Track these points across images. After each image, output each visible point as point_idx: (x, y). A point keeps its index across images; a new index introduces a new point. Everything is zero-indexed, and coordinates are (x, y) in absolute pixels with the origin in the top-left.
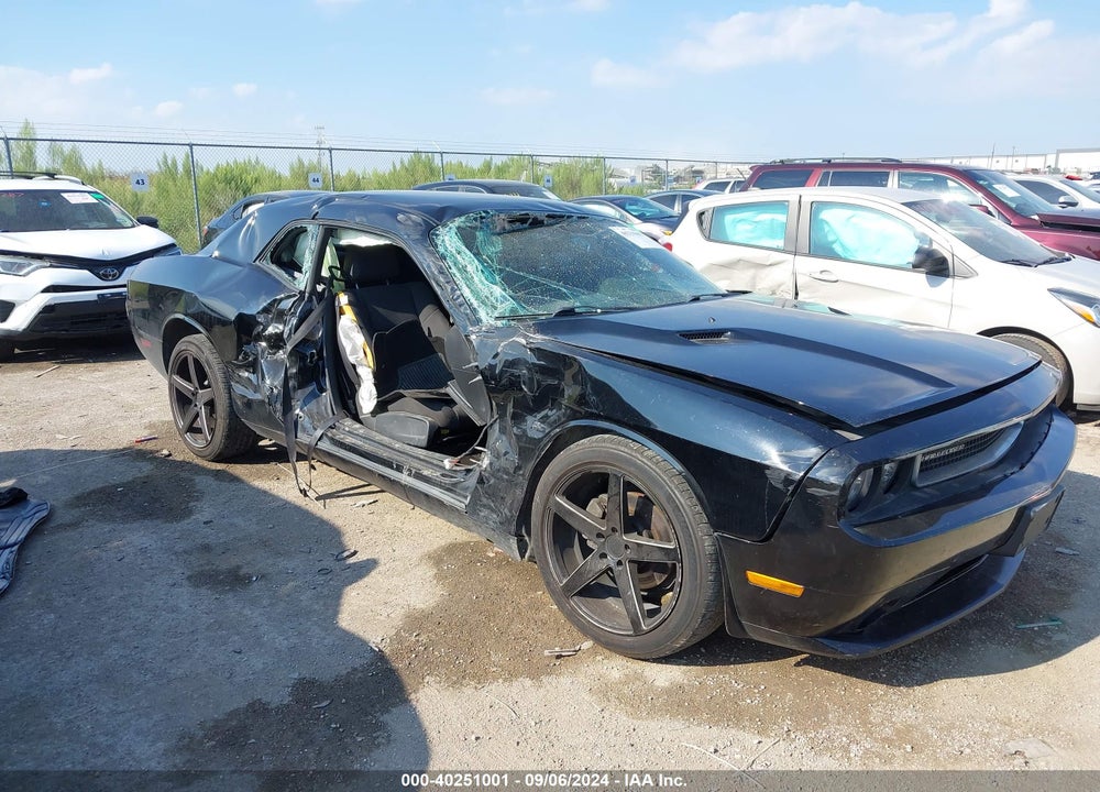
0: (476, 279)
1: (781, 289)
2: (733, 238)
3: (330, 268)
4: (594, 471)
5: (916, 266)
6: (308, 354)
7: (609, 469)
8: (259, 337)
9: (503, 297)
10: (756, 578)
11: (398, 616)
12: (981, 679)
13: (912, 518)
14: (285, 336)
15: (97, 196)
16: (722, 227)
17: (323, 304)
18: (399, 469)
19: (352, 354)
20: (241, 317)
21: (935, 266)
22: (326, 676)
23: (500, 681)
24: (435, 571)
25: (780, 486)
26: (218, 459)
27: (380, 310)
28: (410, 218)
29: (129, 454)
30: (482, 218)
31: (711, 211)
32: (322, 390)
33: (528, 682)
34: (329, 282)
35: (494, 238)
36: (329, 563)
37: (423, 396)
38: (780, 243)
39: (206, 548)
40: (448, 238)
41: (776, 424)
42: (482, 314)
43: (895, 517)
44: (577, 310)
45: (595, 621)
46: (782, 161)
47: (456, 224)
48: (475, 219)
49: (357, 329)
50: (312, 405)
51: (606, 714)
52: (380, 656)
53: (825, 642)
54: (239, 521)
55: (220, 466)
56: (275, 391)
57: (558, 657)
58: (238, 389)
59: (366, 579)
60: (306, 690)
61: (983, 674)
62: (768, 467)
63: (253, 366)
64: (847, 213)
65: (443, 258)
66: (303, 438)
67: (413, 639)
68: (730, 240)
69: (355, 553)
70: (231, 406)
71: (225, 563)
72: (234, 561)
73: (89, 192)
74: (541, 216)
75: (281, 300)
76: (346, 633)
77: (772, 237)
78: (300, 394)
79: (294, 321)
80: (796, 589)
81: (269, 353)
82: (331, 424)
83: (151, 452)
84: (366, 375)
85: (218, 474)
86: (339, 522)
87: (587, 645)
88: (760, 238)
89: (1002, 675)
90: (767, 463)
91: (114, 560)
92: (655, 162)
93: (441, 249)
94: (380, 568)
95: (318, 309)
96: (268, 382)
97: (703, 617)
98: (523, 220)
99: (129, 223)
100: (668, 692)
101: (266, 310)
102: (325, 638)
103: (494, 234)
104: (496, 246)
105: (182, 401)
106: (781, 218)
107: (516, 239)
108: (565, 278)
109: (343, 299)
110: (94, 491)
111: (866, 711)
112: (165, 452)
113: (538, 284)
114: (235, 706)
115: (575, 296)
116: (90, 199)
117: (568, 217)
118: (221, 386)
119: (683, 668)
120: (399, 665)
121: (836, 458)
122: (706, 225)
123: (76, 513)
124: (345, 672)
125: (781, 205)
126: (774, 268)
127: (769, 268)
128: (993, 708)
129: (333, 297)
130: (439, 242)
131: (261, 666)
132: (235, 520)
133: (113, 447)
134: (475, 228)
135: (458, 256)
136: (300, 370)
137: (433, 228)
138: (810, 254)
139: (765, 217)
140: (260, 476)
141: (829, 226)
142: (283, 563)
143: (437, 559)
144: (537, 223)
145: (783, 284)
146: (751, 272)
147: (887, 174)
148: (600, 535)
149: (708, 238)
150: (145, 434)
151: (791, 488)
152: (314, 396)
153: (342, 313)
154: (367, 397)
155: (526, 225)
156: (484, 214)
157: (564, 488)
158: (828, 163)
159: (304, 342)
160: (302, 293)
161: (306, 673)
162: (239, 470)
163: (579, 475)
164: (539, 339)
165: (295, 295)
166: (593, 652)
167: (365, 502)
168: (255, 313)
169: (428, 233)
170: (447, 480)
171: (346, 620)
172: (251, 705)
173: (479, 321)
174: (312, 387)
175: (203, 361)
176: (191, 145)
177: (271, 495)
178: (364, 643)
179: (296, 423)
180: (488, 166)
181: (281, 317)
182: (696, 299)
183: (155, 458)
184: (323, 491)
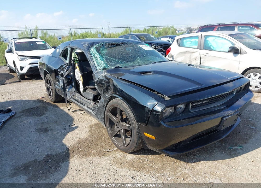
0: (99, 60)
1: (197, 58)
2: (186, 46)
3: (74, 58)
4: (115, 107)
5: (229, 51)
6: (69, 78)
7: (117, 106)
8: (59, 75)
9: (103, 64)
10: (146, 134)
11: (76, 140)
12: (212, 162)
13: (184, 120)
14: (64, 74)
15: (43, 42)
16: (183, 43)
17: (72, 66)
18: (84, 105)
19: (78, 78)
20: (55, 70)
21: (235, 51)
22: (54, 154)
23: (92, 157)
24: (90, 129)
25: (148, 112)
26: (55, 102)
27: (86, 67)
28: (86, 45)
29: (38, 101)
30: (102, 44)
31: (180, 39)
32: (73, 86)
33: (98, 157)
34: (74, 61)
35: (105, 49)
36: (67, 127)
37: (92, 88)
38: (197, 47)
39: (43, 123)
40: (93, 50)
41: (148, 96)
42: (98, 68)
43: (180, 120)
44: (120, 67)
45: (117, 143)
46: (207, 25)
47: (95, 46)
48: (101, 45)
49: (79, 72)
50: (70, 90)
51: (112, 166)
52: (68, 149)
53: (165, 151)
54: (53, 117)
55: (55, 104)
56: (62, 87)
57: (108, 151)
58: (56, 86)
59: (73, 131)
60: (48, 157)
61: (213, 160)
62: (145, 107)
63: (58, 81)
64: (214, 38)
65: (91, 55)
66: (68, 98)
67: (77, 146)
68: (185, 46)
69: (74, 124)
70: (56, 90)
71: (45, 127)
72: (47, 126)
73: (42, 41)
74: (119, 43)
75: (63, 65)
76: (63, 144)
77: (195, 45)
78: (68, 87)
79: (66, 70)
80: (154, 138)
81: (61, 78)
82: (73, 94)
83: (43, 100)
84: (81, 83)
85: (54, 106)
86: (74, 117)
87: (116, 148)
88: (192, 45)
89: (218, 161)
90: (145, 106)
91: (23, 125)
92: (189, 26)
93: (91, 53)
94: (78, 128)
95: (71, 68)
96: (61, 84)
97: (137, 143)
98: (114, 44)
99: (50, 48)
100: (129, 161)
101: (60, 68)
102: (58, 145)
103: (106, 48)
104: (106, 51)
105: (48, 89)
106: (197, 40)
107: (111, 49)
108: (121, 59)
109: (77, 65)
110: (26, 109)
111: (177, 169)
112: (45, 100)
113: (114, 60)
114: (31, 160)
115: (122, 63)
116: (42, 43)
117: (127, 43)
118: (53, 85)
119: (136, 155)
120: (71, 152)
121: (160, 105)
122: (179, 42)
123: (21, 114)
124: (58, 153)
125: (197, 37)
126: (195, 53)
127: (194, 53)
128: (211, 170)
129: (74, 65)
130: (91, 51)
131: (41, 151)
132: (52, 116)
133: (35, 99)
134: (100, 47)
135: (95, 54)
136: (67, 81)
137: (90, 47)
138: (204, 49)
139: (194, 40)
140: (63, 106)
141: (209, 42)
142: (58, 127)
143: (91, 127)
144: (118, 45)
145: (197, 57)
146: (190, 54)
147: (235, 27)
148: (117, 123)
149: (179, 46)
150: (43, 96)
151: (150, 112)
152: (71, 88)
153: (76, 68)
154: (81, 88)
155: (115, 46)
156: (103, 43)
157: (110, 111)
158: (219, 25)
159: (68, 75)
160: (67, 64)
161: (50, 153)
162: (59, 105)
163: (112, 108)
164: (107, 74)
165: (66, 64)
166: (117, 150)
167: (82, 112)
168: (58, 69)
169: (89, 48)
170: (93, 108)
171: (64, 141)
172: (34, 160)
173: (97, 70)
174: (71, 86)
175: (50, 80)
176: (71, 29)
177: (63, 111)
178: (66, 146)
179: (67, 94)
180: (145, 30)
181: (63, 69)
182: (155, 63)
183: (43, 102)
184: (74, 110)
